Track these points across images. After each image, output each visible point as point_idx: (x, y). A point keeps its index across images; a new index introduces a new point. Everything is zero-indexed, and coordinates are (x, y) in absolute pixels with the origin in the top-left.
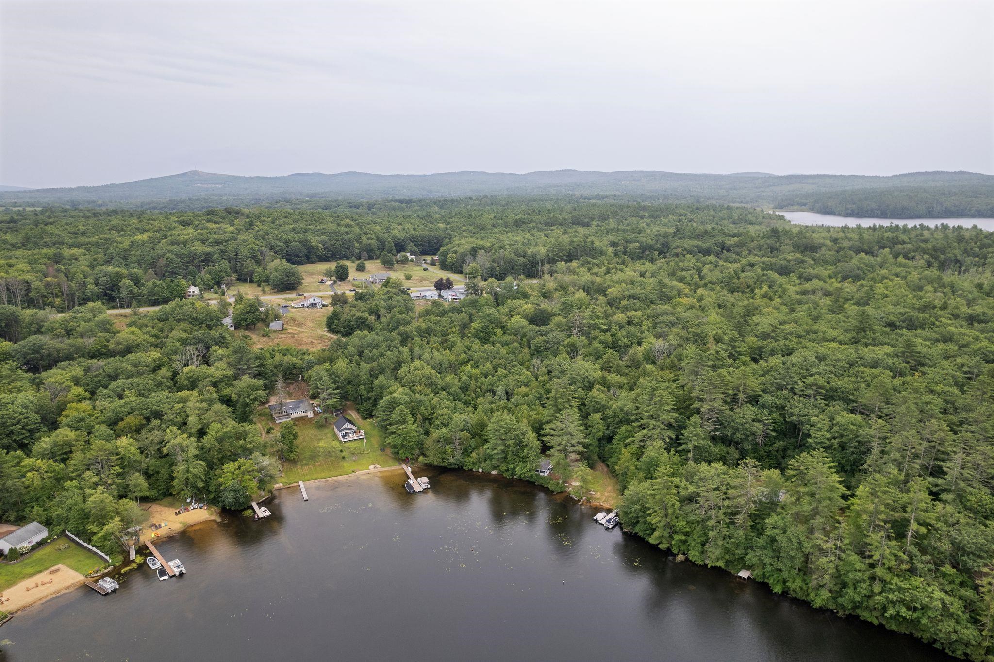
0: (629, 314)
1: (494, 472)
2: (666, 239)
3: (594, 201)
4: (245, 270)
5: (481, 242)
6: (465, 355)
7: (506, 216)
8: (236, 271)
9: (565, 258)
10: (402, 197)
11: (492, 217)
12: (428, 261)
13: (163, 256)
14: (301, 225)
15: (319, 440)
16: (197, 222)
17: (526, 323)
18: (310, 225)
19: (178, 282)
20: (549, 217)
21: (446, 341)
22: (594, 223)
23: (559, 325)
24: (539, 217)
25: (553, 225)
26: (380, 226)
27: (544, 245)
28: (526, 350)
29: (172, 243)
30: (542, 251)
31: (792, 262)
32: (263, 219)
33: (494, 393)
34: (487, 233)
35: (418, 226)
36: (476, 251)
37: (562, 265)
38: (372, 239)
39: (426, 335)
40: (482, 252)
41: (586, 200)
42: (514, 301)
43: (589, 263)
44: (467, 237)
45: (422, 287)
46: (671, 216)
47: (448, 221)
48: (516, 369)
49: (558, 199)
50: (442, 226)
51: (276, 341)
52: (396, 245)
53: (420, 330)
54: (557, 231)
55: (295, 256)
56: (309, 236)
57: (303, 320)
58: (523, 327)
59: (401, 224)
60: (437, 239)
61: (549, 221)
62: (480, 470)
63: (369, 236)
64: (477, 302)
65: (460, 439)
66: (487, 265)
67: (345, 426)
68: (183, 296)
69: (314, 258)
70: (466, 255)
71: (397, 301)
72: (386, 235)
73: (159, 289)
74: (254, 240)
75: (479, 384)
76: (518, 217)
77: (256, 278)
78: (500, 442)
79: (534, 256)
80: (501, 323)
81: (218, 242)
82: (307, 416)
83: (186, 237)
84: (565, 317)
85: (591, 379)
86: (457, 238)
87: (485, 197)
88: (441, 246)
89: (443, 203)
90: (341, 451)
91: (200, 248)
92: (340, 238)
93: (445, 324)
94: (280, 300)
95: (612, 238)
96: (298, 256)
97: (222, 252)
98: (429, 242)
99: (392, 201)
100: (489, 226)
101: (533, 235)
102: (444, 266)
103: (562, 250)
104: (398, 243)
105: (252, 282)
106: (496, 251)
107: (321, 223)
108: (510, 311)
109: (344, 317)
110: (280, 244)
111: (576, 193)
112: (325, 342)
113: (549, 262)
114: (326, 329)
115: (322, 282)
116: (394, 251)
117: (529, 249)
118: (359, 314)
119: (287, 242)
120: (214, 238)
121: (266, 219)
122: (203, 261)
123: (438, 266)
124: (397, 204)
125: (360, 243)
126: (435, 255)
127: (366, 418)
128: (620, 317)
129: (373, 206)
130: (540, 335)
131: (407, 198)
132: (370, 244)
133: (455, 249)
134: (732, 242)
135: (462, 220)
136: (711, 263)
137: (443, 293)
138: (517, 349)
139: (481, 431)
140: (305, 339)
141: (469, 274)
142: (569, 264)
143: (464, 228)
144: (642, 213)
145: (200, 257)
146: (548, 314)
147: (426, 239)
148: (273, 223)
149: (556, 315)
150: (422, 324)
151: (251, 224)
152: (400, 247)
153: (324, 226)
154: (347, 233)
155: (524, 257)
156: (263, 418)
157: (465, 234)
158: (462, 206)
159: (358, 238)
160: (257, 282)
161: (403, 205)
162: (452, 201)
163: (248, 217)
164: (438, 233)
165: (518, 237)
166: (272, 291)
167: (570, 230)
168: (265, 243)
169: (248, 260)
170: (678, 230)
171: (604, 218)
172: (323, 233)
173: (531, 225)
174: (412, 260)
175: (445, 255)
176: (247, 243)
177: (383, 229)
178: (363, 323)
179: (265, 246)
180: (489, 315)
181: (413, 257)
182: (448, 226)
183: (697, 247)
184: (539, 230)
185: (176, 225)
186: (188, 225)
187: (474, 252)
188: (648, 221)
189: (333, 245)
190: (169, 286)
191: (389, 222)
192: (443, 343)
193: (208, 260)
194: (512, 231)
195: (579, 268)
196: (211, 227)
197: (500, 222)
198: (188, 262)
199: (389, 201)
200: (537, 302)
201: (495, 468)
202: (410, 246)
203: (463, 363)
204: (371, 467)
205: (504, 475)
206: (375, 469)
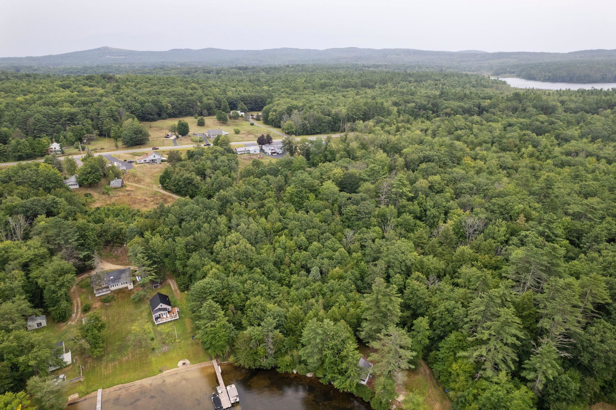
0: (431, 178)
1: (309, 375)
2: (435, 101)
3: (372, 69)
4: (105, 128)
5: (295, 103)
6: (280, 223)
7: (314, 81)
8: (98, 128)
9: (361, 116)
10: (241, 65)
11: (303, 81)
12: (254, 117)
13: (32, 116)
14: (156, 88)
15: (133, 321)
16: (74, 86)
17: (337, 189)
18: (164, 88)
19: (39, 140)
20: (345, 82)
21: (263, 206)
22: (377, 86)
23: (367, 191)
24: (337, 81)
25: (348, 87)
26: (219, 89)
27: (344, 106)
28: (338, 218)
29: (44, 104)
30: (343, 111)
31: (546, 124)
32: (128, 83)
33: (308, 271)
34: (300, 95)
35: (248, 88)
36: (291, 110)
37: (360, 124)
38: (211, 99)
39: (245, 199)
40: (296, 111)
41: (367, 68)
42: (324, 164)
43: (381, 121)
44: (284, 97)
45: (248, 141)
46: (429, 81)
47: (271, 84)
48: (329, 242)
49: (347, 67)
50: (266, 88)
51: (113, 200)
52: (230, 104)
53: (239, 194)
54: (351, 92)
55: (149, 114)
56: (161, 98)
57: (142, 175)
58: (334, 194)
59: (235, 87)
60: (262, 99)
61: (345, 84)
62: (295, 372)
63: (209, 97)
64: (292, 163)
65: (272, 339)
66: (300, 122)
67: (159, 307)
68: (43, 153)
69: (164, 115)
70: (283, 114)
71: (223, 161)
72: (222, 96)
73: (22, 147)
74: (114, 101)
75: (293, 259)
76: (322, 81)
77: (112, 134)
79: (337, 114)
80: (313, 186)
81: (85, 104)
82: (127, 288)
83: (58, 99)
84: (373, 183)
85: (409, 263)
86: (277, 98)
87: (298, 65)
88: (265, 105)
89: (268, 70)
90: (152, 339)
91: (66, 109)
92: (185, 99)
93: (262, 187)
94: (128, 155)
95: (394, 99)
96: (151, 114)
97: (87, 112)
98: (256, 101)
99: (234, 68)
100: (301, 89)
101: (334, 96)
102: (267, 122)
103: (358, 110)
104: (232, 102)
105: (109, 136)
106: (307, 110)
107: (172, 86)
108: (322, 175)
109: (175, 176)
110: (137, 104)
111: (358, 63)
112: (157, 199)
113: (349, 121)
114: (160, 185)
115: (167, 136)
116: (228, 109)
117: (333, 108)
118: (187, 175)
119: (142, 103)
120: (81, 101)
121: (130, 83)
122: (68, 120)
123: (262, 121)
124: (236, 70)
125: (201, 102)
126: (260, 110)
127: (184, 291)
128: (422, 183)
129: (220, 72)
130: (352, 203)
131: (244, 66)
132: (209, 104)
133: (275, 108)
134: (486, 104)
135: (281, 83)
136: (477, 122)
137: (264, 147)
138: (328, 216)
140: (139, 197)
141: (286, 130)
142: (366, 123)
143: (282, 90)
144: (410, 79)
145: (65, 117)
146: (356, 178)
147: (254, 98)
148: (135, 86)
149: (365, 180)
150: (241, 186)
151: (118, 87)
152: (233, 106)
153: (174, 89)
154: (192, 95)
155: (329, 115)
156: (84, 290)
157: (283, 95)
158: (282, 72)
159: (200, 99)
160: (113, 137)
161: (241, 71)
162: (275, 68)
163: (117, 81)
164: (262, 94)
165: (324, 97)
166: (124, 146)
167: (361, 92)
168: (123, 103)
169: (108, 119)
170: (442, 93)
171: (383, 82)
172: (173, 95)
173: (332, 87)
174: (242, 116)
175: (267, 113)
176: (108, 104)
177: (220, 91)
178: (190, 183)
179: (124, 107)
180: (303, 181)
181: (243, 113)
182: (271, 89)
183: (461, 107)
184: (338, 91)
185: (57, 88)
186: (68, 87)
187: (290, 111)
188: (415, 84)
189: (180, 105)
190: (31, 144)
191: (226, 85)
192: (260, 207)
193: (73, 119)
194: (319, 93)
195: (374, 126)
196: (86, 89)
197: (309, 85)
198: (55, 121)
199: (231, 68)
200: (345, 165)
201: (310, 371)
202: (241, 105)
203: (278, 232)
204: (180, 363)
205: (321, 381)
206: (184, 367)
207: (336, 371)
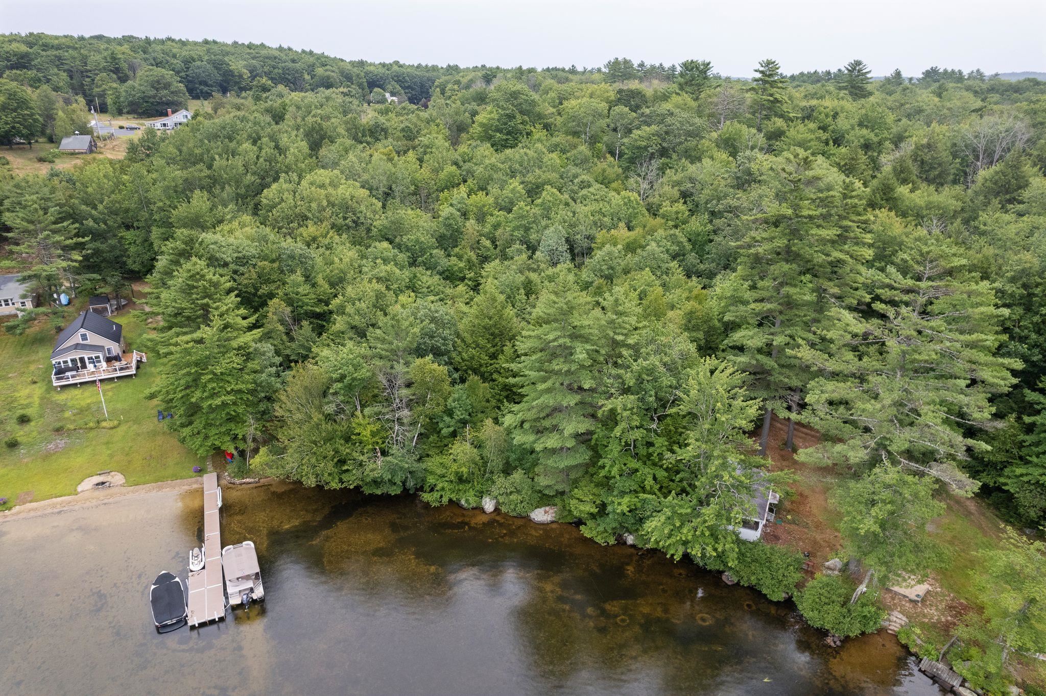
1: (541, 515)
4: (97, 90)
8: (84, 93)
17: (603, 105)
52: (370, 81)
62: (489, 505)
63: (328, 67)
65: (409, 385)
67: (77, 339)
72: (356, 70)
74: (125, 50)
75: (487, 228)
77: (110, 98)
78: (572, 400)
82: (15, 315)
90: (24, 420)
92: (280, 65)
98: (422, 85)
104: (374, 82)
110: (175, 61)
125: (312, 75)
132: (328, 78)
139: (494, 356)
147: (418, 79)
154: (294, 61)
159: (311, 69)
169: (104, 74)
181: (394, 98)
201: (544, 499)
204: (88, 484)
205: (586, 532)
206: (101, 493)
207: (649, 482)
